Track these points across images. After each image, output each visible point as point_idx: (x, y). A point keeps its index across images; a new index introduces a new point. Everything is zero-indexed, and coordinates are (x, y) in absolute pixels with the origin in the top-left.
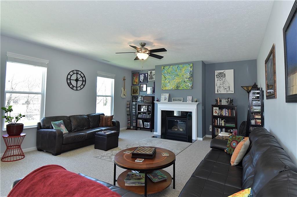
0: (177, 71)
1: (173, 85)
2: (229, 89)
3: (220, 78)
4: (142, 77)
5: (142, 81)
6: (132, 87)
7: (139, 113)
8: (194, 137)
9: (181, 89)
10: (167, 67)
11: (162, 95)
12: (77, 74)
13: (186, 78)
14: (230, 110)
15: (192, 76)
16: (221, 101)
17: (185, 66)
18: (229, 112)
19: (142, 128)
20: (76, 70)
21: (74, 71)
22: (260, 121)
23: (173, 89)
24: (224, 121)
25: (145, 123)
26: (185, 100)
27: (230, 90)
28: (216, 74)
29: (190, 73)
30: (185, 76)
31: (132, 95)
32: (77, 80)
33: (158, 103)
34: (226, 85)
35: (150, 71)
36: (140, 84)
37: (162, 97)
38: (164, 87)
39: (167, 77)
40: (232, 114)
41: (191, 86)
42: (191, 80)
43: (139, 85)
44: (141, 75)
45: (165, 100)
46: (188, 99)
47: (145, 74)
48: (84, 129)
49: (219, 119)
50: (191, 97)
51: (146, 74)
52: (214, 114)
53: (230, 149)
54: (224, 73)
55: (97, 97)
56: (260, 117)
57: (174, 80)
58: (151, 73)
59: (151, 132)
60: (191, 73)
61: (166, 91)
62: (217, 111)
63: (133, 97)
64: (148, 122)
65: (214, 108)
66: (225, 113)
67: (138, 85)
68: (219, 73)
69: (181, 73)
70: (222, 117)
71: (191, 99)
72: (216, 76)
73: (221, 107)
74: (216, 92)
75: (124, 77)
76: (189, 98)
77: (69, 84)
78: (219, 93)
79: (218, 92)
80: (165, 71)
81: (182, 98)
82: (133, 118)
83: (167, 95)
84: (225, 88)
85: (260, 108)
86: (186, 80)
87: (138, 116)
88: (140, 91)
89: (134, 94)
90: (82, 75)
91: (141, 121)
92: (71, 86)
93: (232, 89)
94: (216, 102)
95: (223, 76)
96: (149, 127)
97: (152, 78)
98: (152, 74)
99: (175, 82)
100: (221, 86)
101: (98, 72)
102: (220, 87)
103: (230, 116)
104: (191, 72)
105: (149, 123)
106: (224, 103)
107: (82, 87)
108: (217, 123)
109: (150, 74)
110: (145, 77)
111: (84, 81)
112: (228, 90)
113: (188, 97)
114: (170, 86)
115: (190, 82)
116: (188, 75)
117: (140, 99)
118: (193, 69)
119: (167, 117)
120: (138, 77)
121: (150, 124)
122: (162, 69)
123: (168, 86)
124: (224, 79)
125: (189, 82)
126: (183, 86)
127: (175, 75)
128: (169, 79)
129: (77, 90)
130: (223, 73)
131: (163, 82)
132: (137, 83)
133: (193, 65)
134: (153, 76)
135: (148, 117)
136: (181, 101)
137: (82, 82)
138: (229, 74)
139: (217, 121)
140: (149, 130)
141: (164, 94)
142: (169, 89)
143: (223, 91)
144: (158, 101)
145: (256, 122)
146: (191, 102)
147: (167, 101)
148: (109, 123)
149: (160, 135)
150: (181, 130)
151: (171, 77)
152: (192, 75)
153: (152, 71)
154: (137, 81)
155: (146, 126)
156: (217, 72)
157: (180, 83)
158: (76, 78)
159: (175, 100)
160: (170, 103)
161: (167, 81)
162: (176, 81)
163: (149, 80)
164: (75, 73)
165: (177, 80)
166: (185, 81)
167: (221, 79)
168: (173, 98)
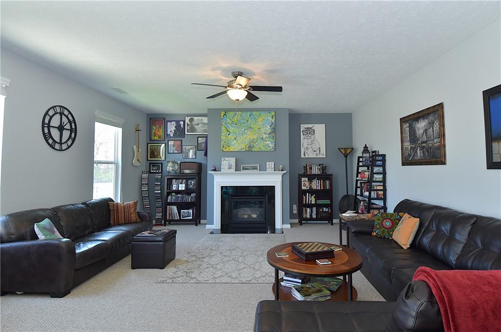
0: (250, 121)
1: (242, 143)
2: (320, 151)
3: (307, 135)
4: (171, 128)
5: (172, 135)
6: (149, 145)
7: (169, 194)
8: (278, 224)
9: (256, 150)
10: (232, 113)
11: (223, 160)
12: (61, 114)
13: (265, 133)
14: (322, 181)
15: (274, 130)
16: (311, 168)
17: (263, 114)
18: (321, 184)
19: (177, 220)
20: (60, 106)
21: (55, 106)
22: (381, 193)
23: (243, 150)
24: (315, 197)
25: (182, 211)
26: (263, 168)
27: (321, 153)
28: (302, 130)
29: (271, 126)
30: (263, 130)
31: (148, 160)
32: (61, 128)
33: (215, 173)
34: (315, 146)
35: (189, 118)
36: (166, 139)
37: (222, 163)
38: (227, 147)
39: (232, 129)
40: (324, 185)
41: (273, 145)
42: (273, 136)
43: (166, 142)
44: (169, 123)
45: (230, 168)
46: (268, 166)
47: (178, 122)
48: (87, 233)
49: (308, 194)
50: (273, 163)
51: (182, 123)
52: (303, 188)
53: (383, 231)
54: (313, 129)
55: (95, 165)
56: (381, 188)
57: (245, 136)
58: (191, 120)
59: (196, 225)
60: (273, 126)
61: (231, 154)
62: (306, 183)
63: (150, 164)
64: (189, 209)
65: (303, 179)
66: (316, 185)
67: (162, 142)
68: (306, 128)
69: (256, 124)
70: (311, 191)
71: (273, 166)
72: (301, 132)
73: (311, 178)
74: (302, 156)
75: (138, 125)
76: (270, 165)
77: (47, 136)
78: (307, 156)
79: (305, 155)
80: (228, 119)
81: (258, 165)
82: (157, 204)
83: (233, 161)
84: (315, 149)
85: (381, 176)
86: (264, 136)
87: (167, 200)
88: (168, 153)
89: (154, 157)
90: (70, 117)
91: (175, 208)
92: (50, 141)
93: (323, 151)
94: (305, 170)
95: (312, 133)
96: (191, 218)
97: (192, 129)
98: (193, 123)
99: (246, 138)
100: (309, 146)
101: (97, 113)
102: (307, 148)
103: (322, 188)
104: (272, 124)
105: (191, 211)
106: (316, 171)
107: (69, 143)
108: (306, 201)
109: (189, 123)
110: (178, 126)
111: (74, 131)
112: (318, 152)
113: (267, 163)
114: (238, 145)
115: (271, 140)
116: (268, 129)
117: (171, 168)
118: (275, 120)
119: (232, 197)
120: (162, 127)
121: (193, 212)
122: (222, 116)
123: (234, 145)
124: (312, 137)
125: (269, 139)
126: (259, 146)
127: (246, 128)
128: (234, 133)
129: (61, 150)
130: (311, 128)
131: (223, 137)
132: (160, 137)
133: (275, 113)
134: (196, 126)
135: (190, 198)
136: (257, 169)
137: (69, 131)
138: (320, 130)
139: (306, 198)
140: (192, 223)
141: (226, 159)
142: (236, 150)
143: (311, 155)
144: (215, 170)
145: (377, 195)
146: (273, 171)
147: (233, 170)
148: (134, 217)
149: (220, 228)
150: (254, 216)
151: (238, 131)
152: (274, 128)
153: (193, 117)
154: (161, 133)
155: (186, 217)
156: (303, 127)
157: (255, 141)
158: (59, 124)
159: (247, 169)
160: (239, 173)
161: (232, 137)
162: (248, 138)
163: (186, 133)
164: (58, 113)
165: (249, 136)
166: (262, 138)
167: (308, 137)
168: (242, 165)
